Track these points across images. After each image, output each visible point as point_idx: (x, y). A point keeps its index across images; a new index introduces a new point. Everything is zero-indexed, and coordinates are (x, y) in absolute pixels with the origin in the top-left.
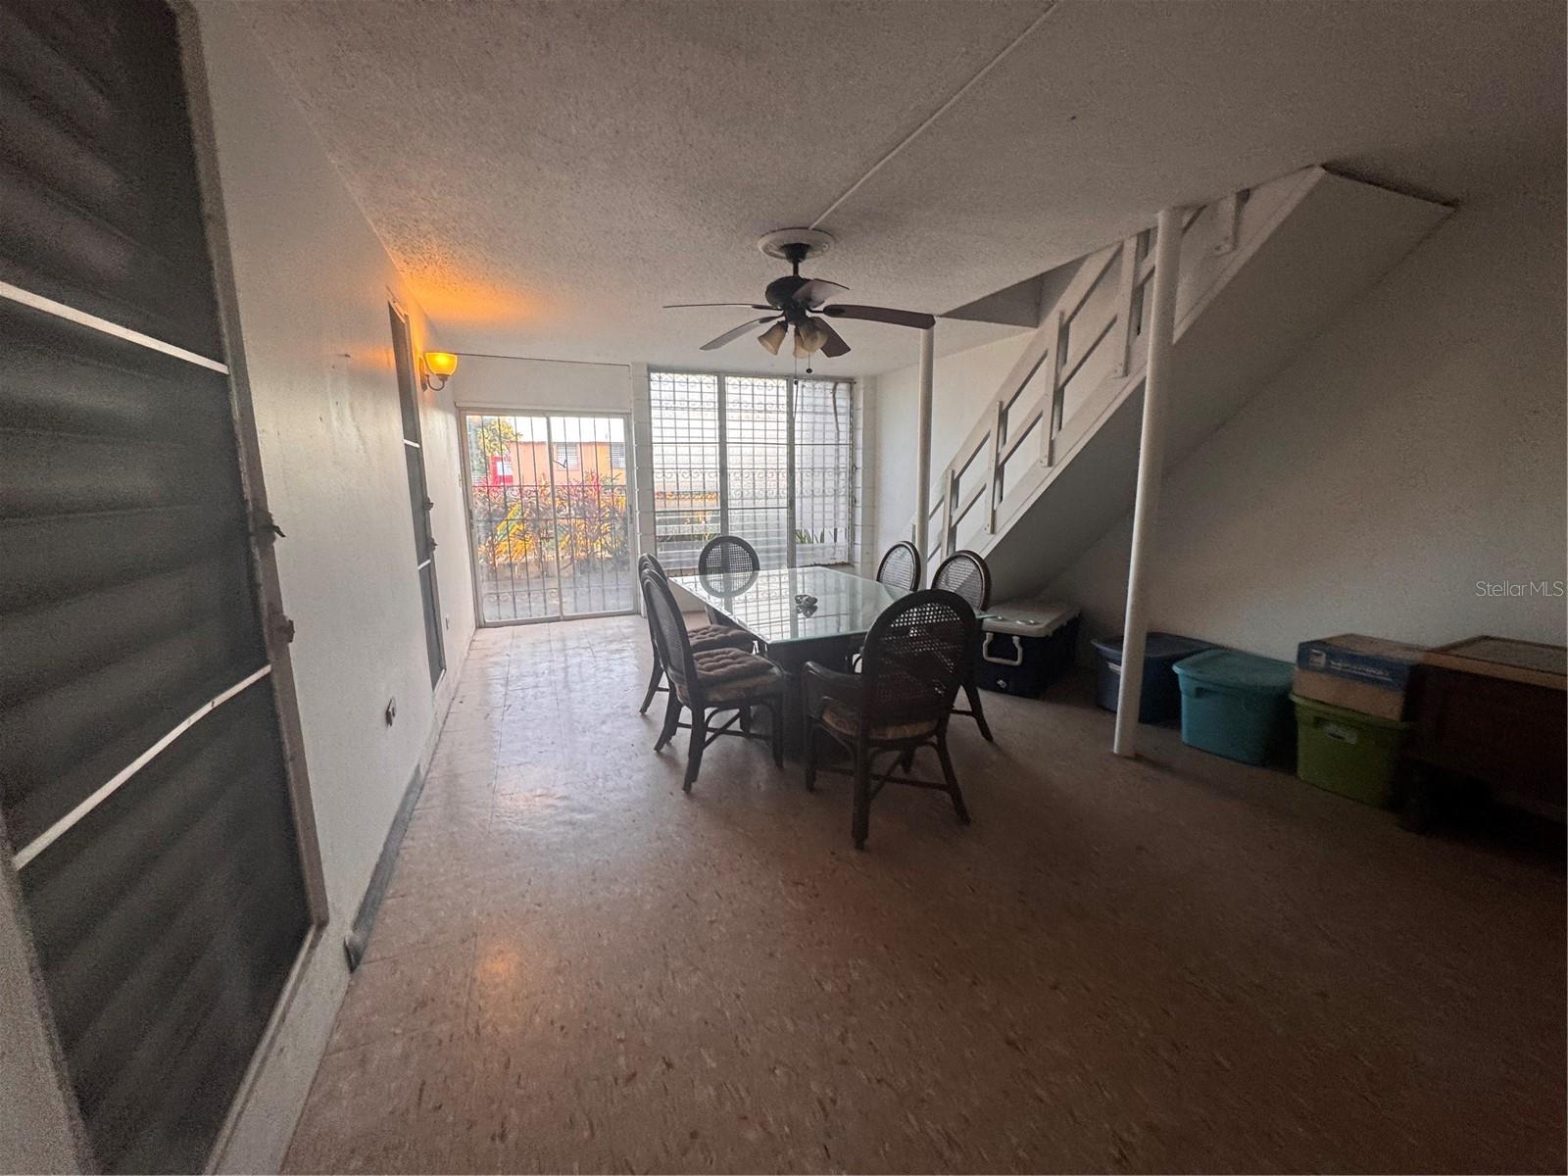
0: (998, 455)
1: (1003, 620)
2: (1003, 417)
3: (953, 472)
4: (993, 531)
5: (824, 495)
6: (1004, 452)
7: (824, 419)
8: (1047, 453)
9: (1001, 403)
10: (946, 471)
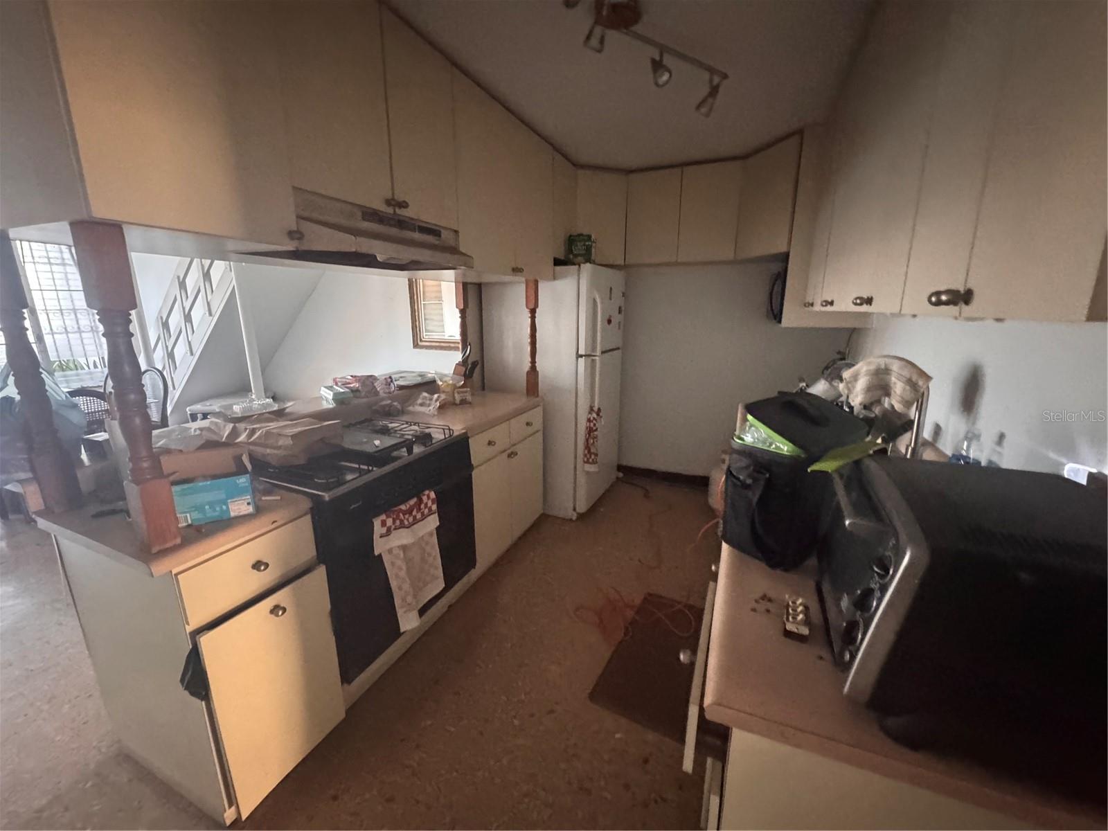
0: (184, 308)
1: (210, 405)
2: (182, 285)
3: (162, 318)
4: (192, 354)
5: (80, 331)
6: (187, 305)
7: (65, 269)
8: (207, 309)
9: (178, 277)
10: (157, 318)
